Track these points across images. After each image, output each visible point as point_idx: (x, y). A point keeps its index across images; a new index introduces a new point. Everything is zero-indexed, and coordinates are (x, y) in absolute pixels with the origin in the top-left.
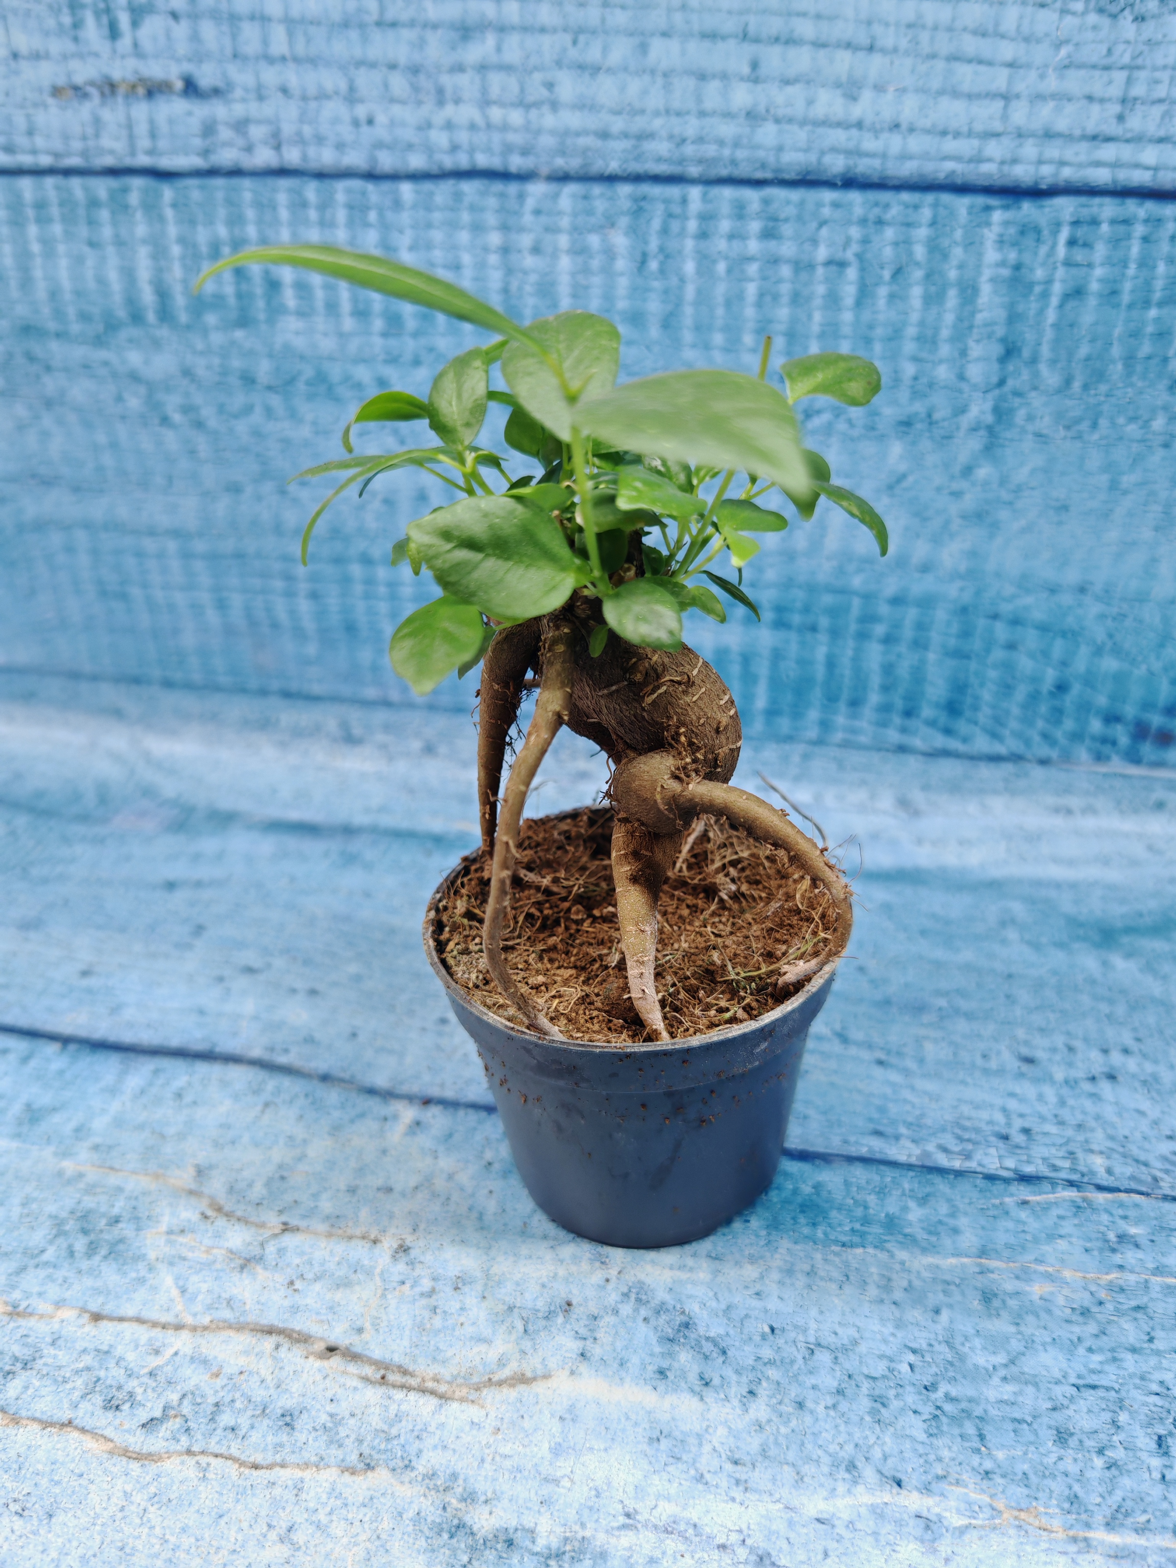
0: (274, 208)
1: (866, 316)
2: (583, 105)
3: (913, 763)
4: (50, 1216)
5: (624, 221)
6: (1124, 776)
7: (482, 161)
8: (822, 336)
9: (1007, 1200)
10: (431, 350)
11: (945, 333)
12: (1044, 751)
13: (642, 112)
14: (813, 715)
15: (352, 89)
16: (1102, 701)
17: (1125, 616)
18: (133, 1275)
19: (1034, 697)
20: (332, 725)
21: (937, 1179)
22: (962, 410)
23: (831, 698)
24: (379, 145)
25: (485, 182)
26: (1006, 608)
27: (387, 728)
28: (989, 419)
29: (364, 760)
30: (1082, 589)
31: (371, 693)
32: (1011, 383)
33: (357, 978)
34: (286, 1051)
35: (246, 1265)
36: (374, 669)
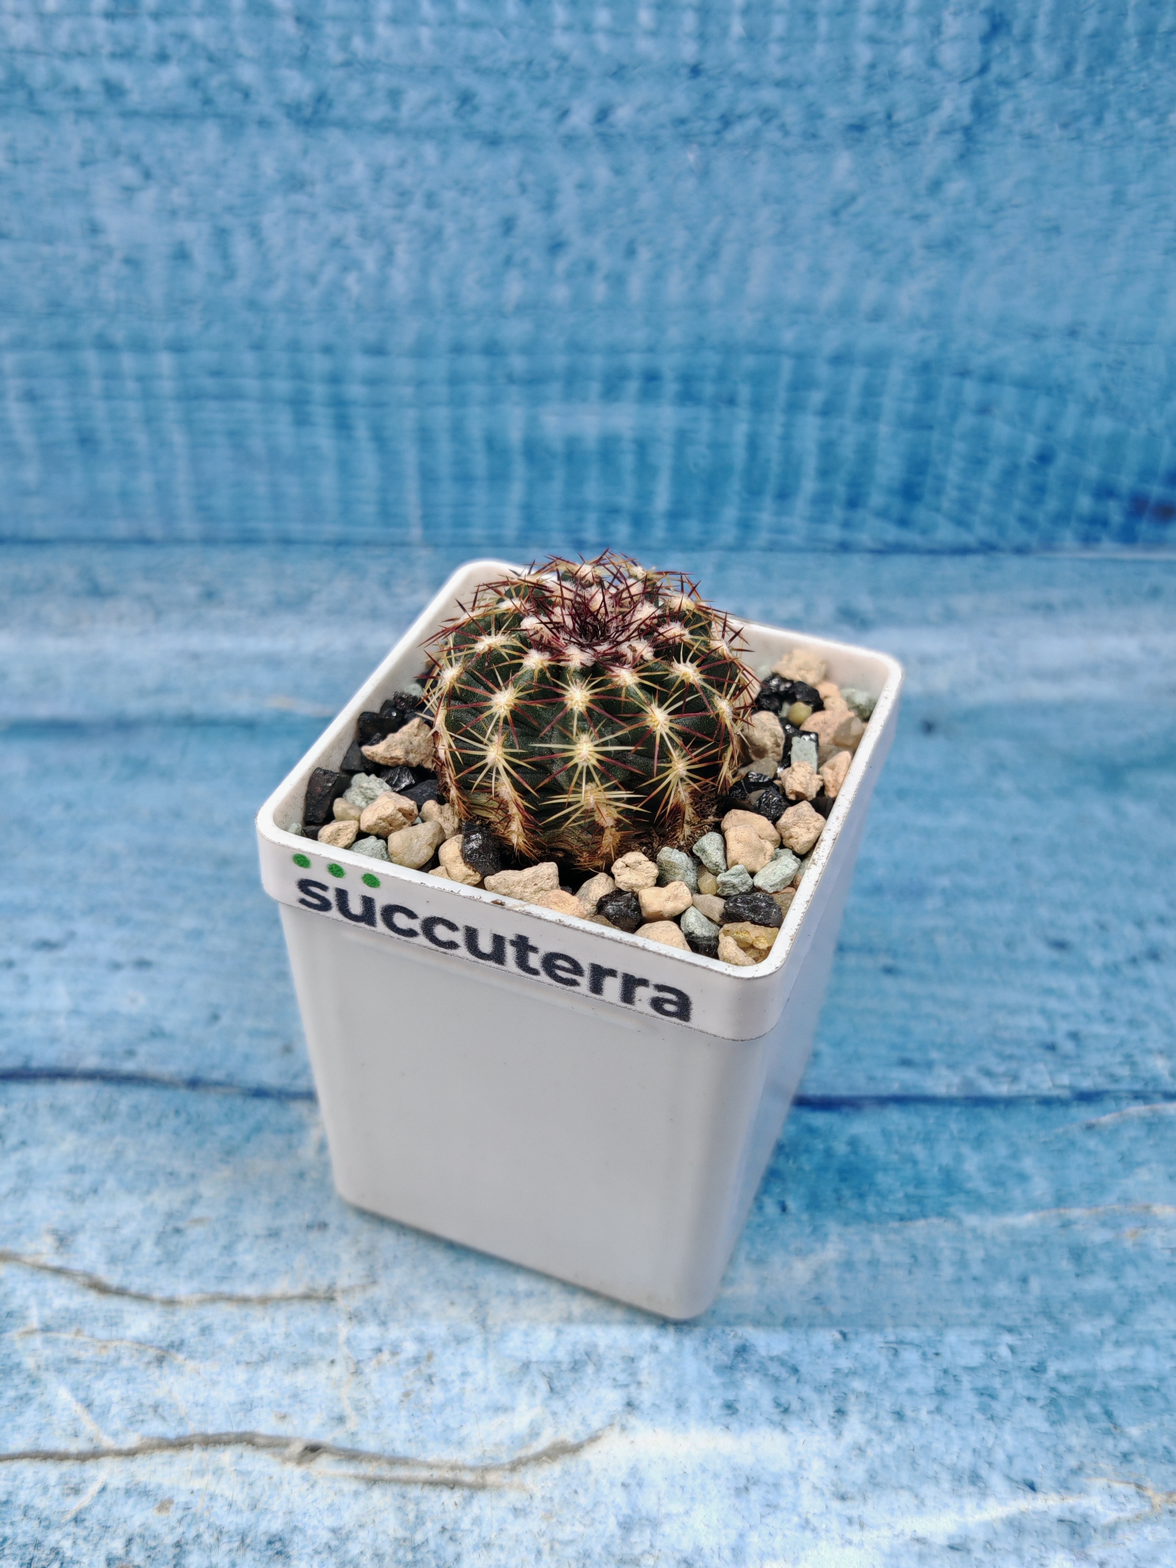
3: (857, 563)
6: (1115, 561)
8: (747, 11)
9: (1071, 1126)
14: (730, 513)
16: (1092, 470)
17: (1123, 363)
19: (1011, 472)
20: (68, 575)
21: (987, 1113)
22: (930, 107)
23: (754, 491)
26: (978, 362)
27: (148, 573)
28: (966, 117)
29: (120, 618)
30: (1073, 333)
31: (120, 528)
32: (996, 69)
33: (196, 935)
34: (131, 1053)
35: (163, 1357)
36: (124, 495)
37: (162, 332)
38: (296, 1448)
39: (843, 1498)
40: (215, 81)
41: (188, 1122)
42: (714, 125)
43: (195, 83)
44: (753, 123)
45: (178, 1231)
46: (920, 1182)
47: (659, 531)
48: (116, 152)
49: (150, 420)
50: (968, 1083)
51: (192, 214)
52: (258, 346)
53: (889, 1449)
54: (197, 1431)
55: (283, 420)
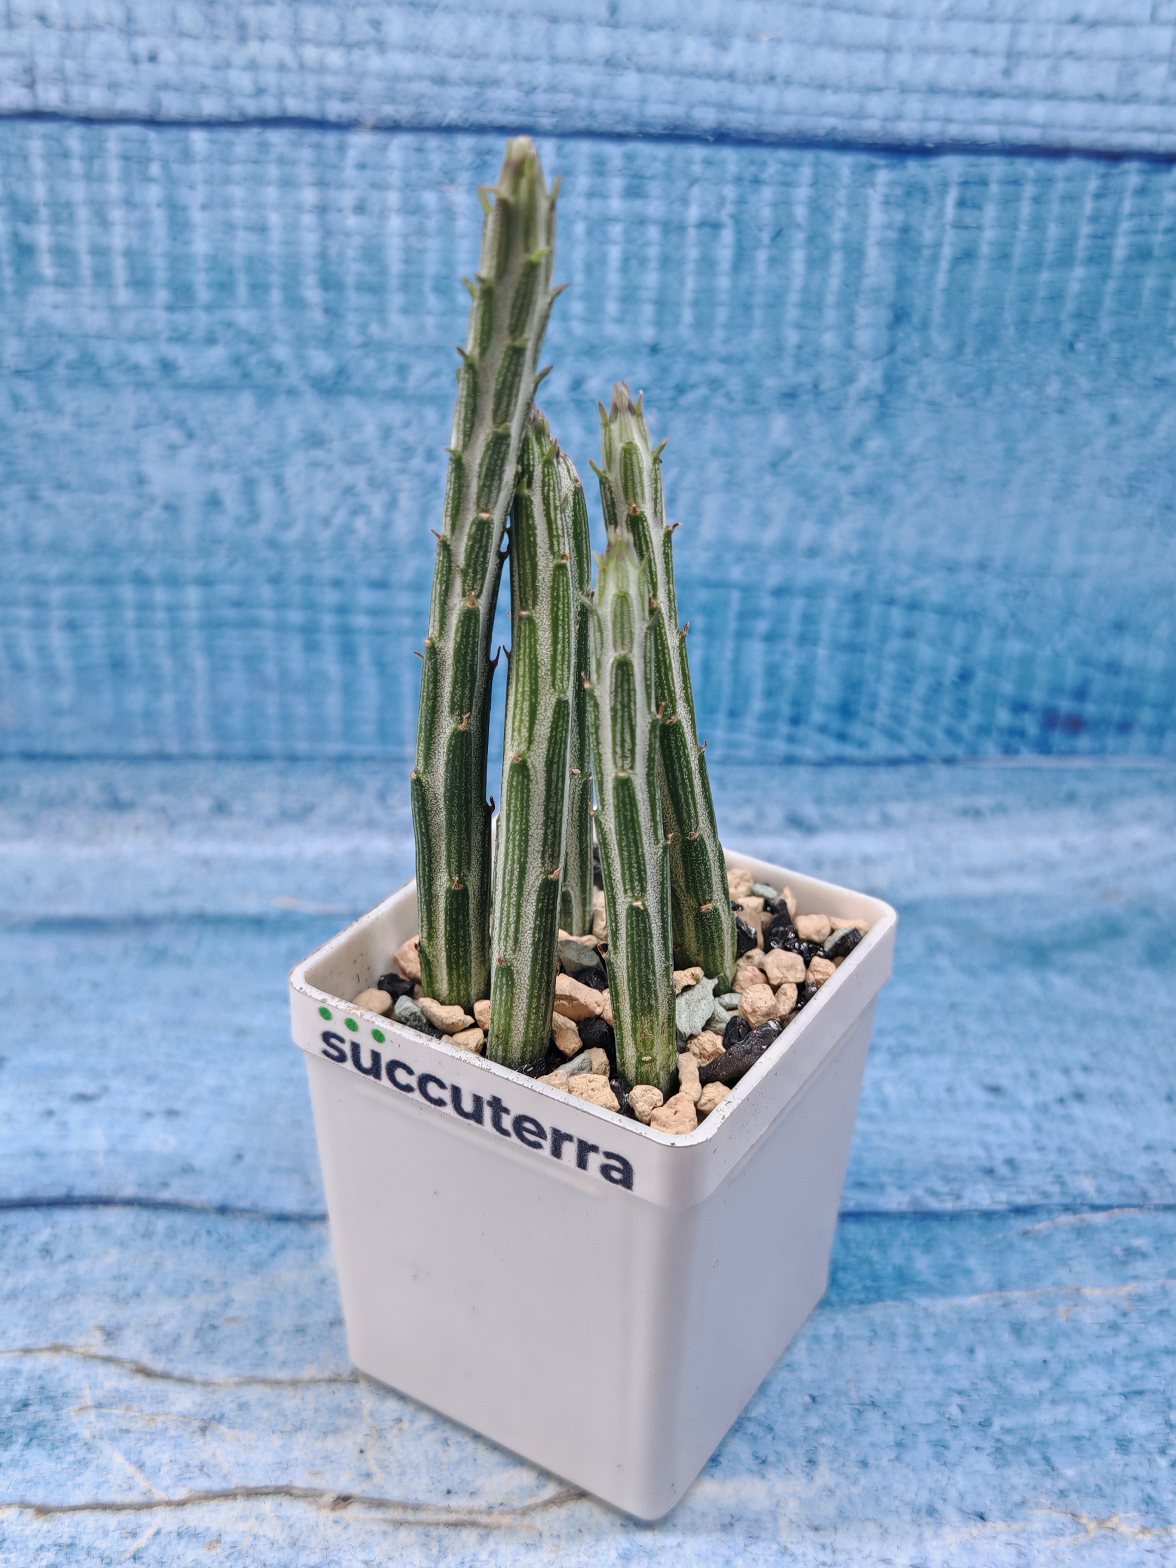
0: (25, 158)
1: (744, 281)
2: (416, 46)
5: (465, 177)
6: (1034, 770)
7: (294, 106)
8: (696, 303)
9: (1008, 1233)
10: (229, 325)
11: (830, 299)
13: (485, 56)
15: (130, 19)
17: (1026, 593)
18: (70, 1458)
21: (934, 1225)
22: (848, 379)
24: (164, 86)
25: (297, 131)
27: (165, 786)
28: (879, 388)
29: (138, 828)
30: (982, 566)
31: (142, 745)
32: (902, 350)
33: (219, 1091)
34: (165, 1185)
35: (206, 1427)
36: (148, 715)
37: (192, 568)
38: (329, 1499)
39: (816, 1529)
40: (253, 360)
41: (220, 1241)
42: (671, 393)
43: (237, 360)
44: (702, 391)
45: (213, 1327)
46: (875, 1278)
48: (165, 416)
49: (175, 647)
50: (915, 1201)
51: (226, 467)
52: (275, 580)
53: (854, 1489)
54: (239, 1485)
55: (296, 644)
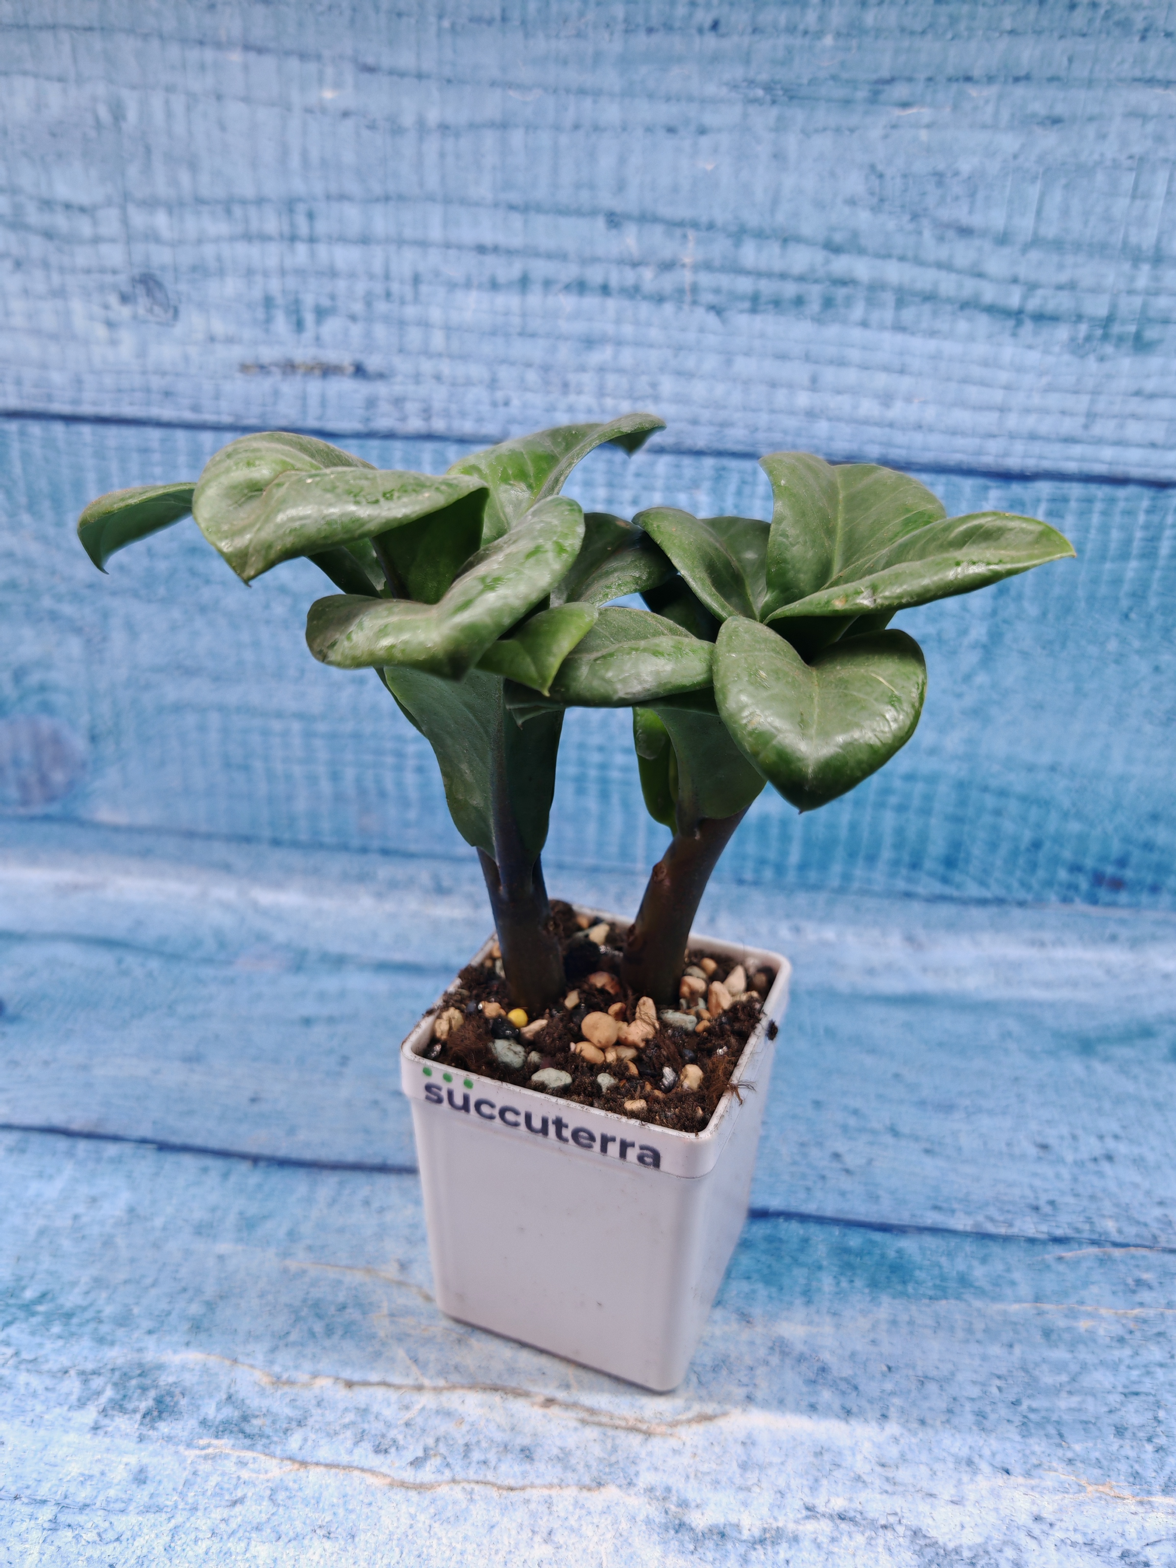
0: (419, 463)
3: (916, 907)
4: (286, 1305)
5: (707, 485)
6: (1084, 915)
9: (1047, 1257)
12: (1022, 894)
14: (837, 868)
15: (494, 379)
16: (1067, 854)
17: (1085, 789)
18: (370, 1349)
19: (1015, 853)
20: (425, 878)
21: (991, 1243)
22: (964, 632)
23: (852, 855)
24: (512, 421)
26: (994, 783)
28: (985, 640)
30: (1053, 768)
32: (1003, 614)
38: (540, 1399)
39: (883, 1465)
46: (944, 1279)
47: (791, 876)
50: (977, 1224)
53: (914, 1440)
